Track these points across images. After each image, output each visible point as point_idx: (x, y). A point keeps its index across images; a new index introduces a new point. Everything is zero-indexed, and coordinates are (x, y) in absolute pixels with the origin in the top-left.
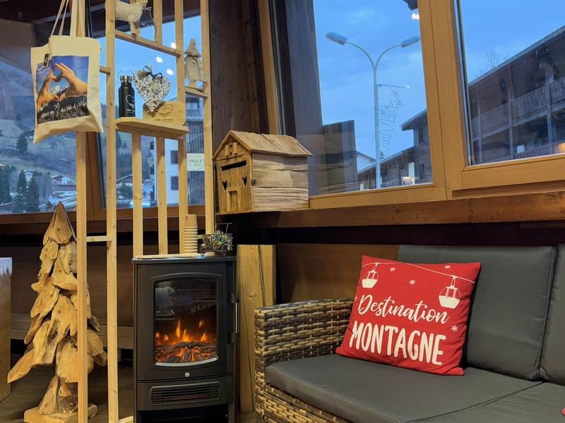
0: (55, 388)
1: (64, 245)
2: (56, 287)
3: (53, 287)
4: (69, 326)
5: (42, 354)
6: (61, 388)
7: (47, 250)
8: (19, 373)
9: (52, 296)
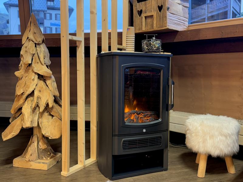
0: (36, 144)
1: (39, 44)
2: (36, 73)
3: (34, 74)
4: (47, 100)
5: (30, 120)
6: (40, 143)
7: (26, 47)
8: (12, 134)
9: (33, 80)
